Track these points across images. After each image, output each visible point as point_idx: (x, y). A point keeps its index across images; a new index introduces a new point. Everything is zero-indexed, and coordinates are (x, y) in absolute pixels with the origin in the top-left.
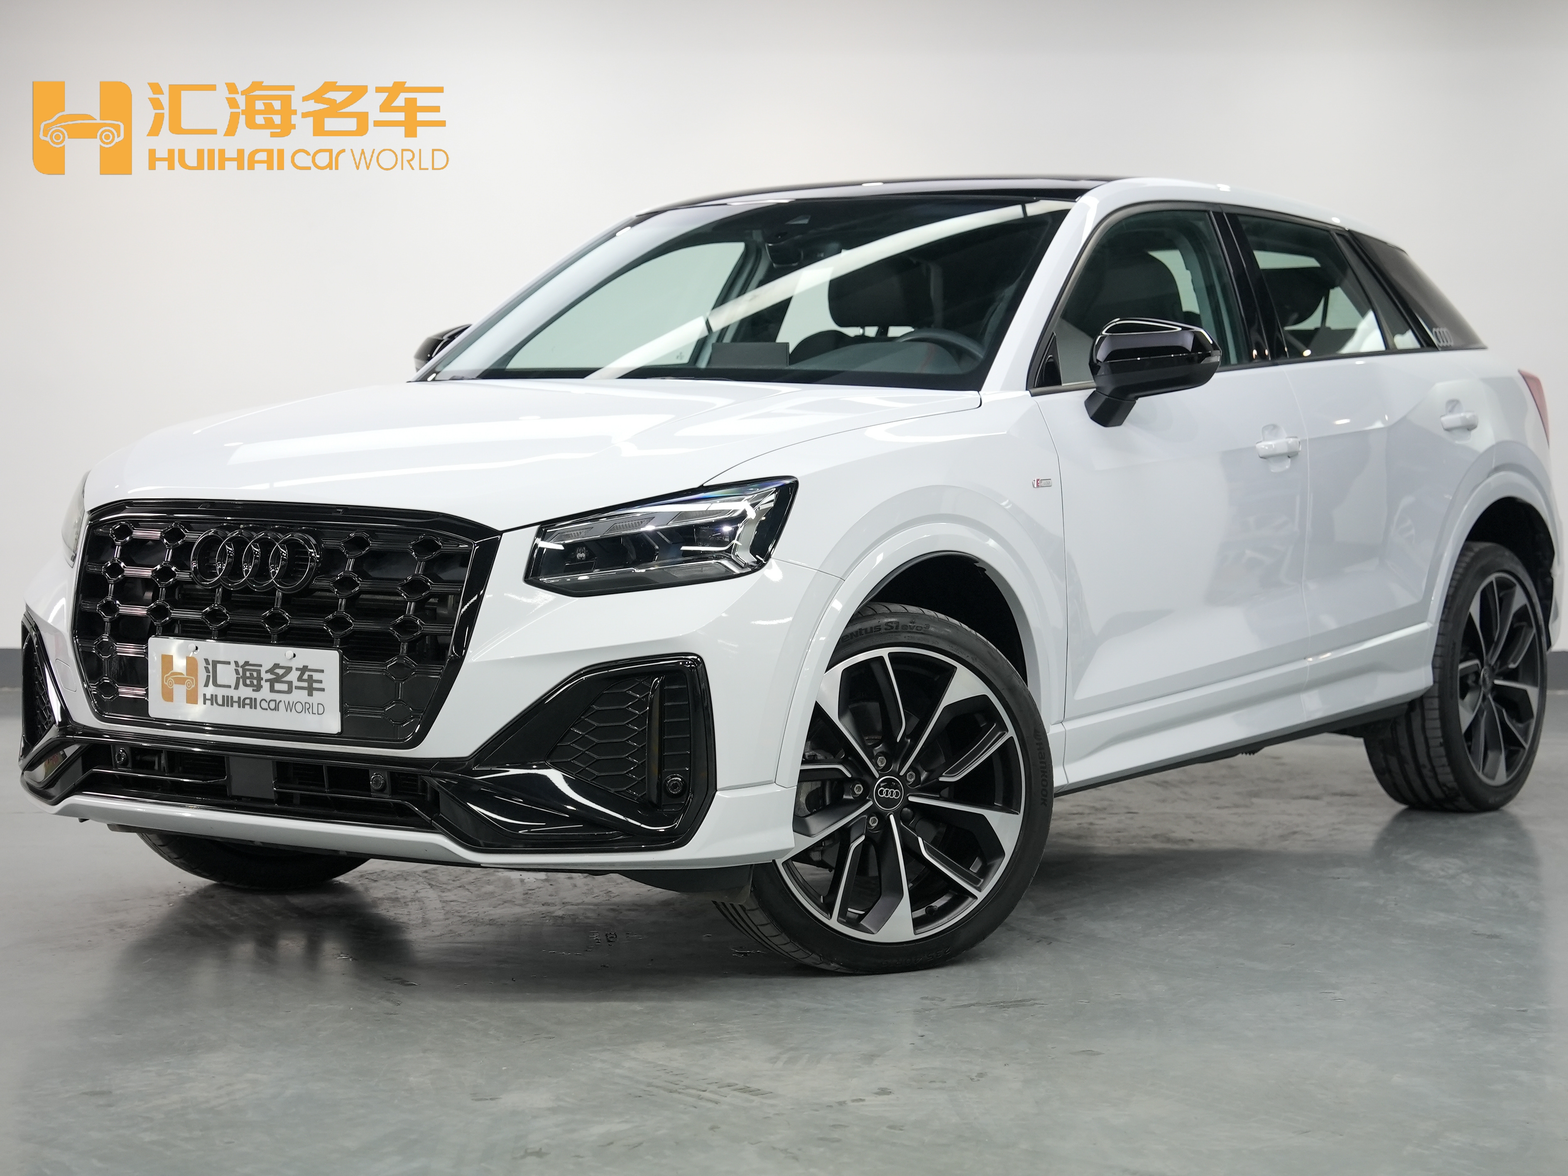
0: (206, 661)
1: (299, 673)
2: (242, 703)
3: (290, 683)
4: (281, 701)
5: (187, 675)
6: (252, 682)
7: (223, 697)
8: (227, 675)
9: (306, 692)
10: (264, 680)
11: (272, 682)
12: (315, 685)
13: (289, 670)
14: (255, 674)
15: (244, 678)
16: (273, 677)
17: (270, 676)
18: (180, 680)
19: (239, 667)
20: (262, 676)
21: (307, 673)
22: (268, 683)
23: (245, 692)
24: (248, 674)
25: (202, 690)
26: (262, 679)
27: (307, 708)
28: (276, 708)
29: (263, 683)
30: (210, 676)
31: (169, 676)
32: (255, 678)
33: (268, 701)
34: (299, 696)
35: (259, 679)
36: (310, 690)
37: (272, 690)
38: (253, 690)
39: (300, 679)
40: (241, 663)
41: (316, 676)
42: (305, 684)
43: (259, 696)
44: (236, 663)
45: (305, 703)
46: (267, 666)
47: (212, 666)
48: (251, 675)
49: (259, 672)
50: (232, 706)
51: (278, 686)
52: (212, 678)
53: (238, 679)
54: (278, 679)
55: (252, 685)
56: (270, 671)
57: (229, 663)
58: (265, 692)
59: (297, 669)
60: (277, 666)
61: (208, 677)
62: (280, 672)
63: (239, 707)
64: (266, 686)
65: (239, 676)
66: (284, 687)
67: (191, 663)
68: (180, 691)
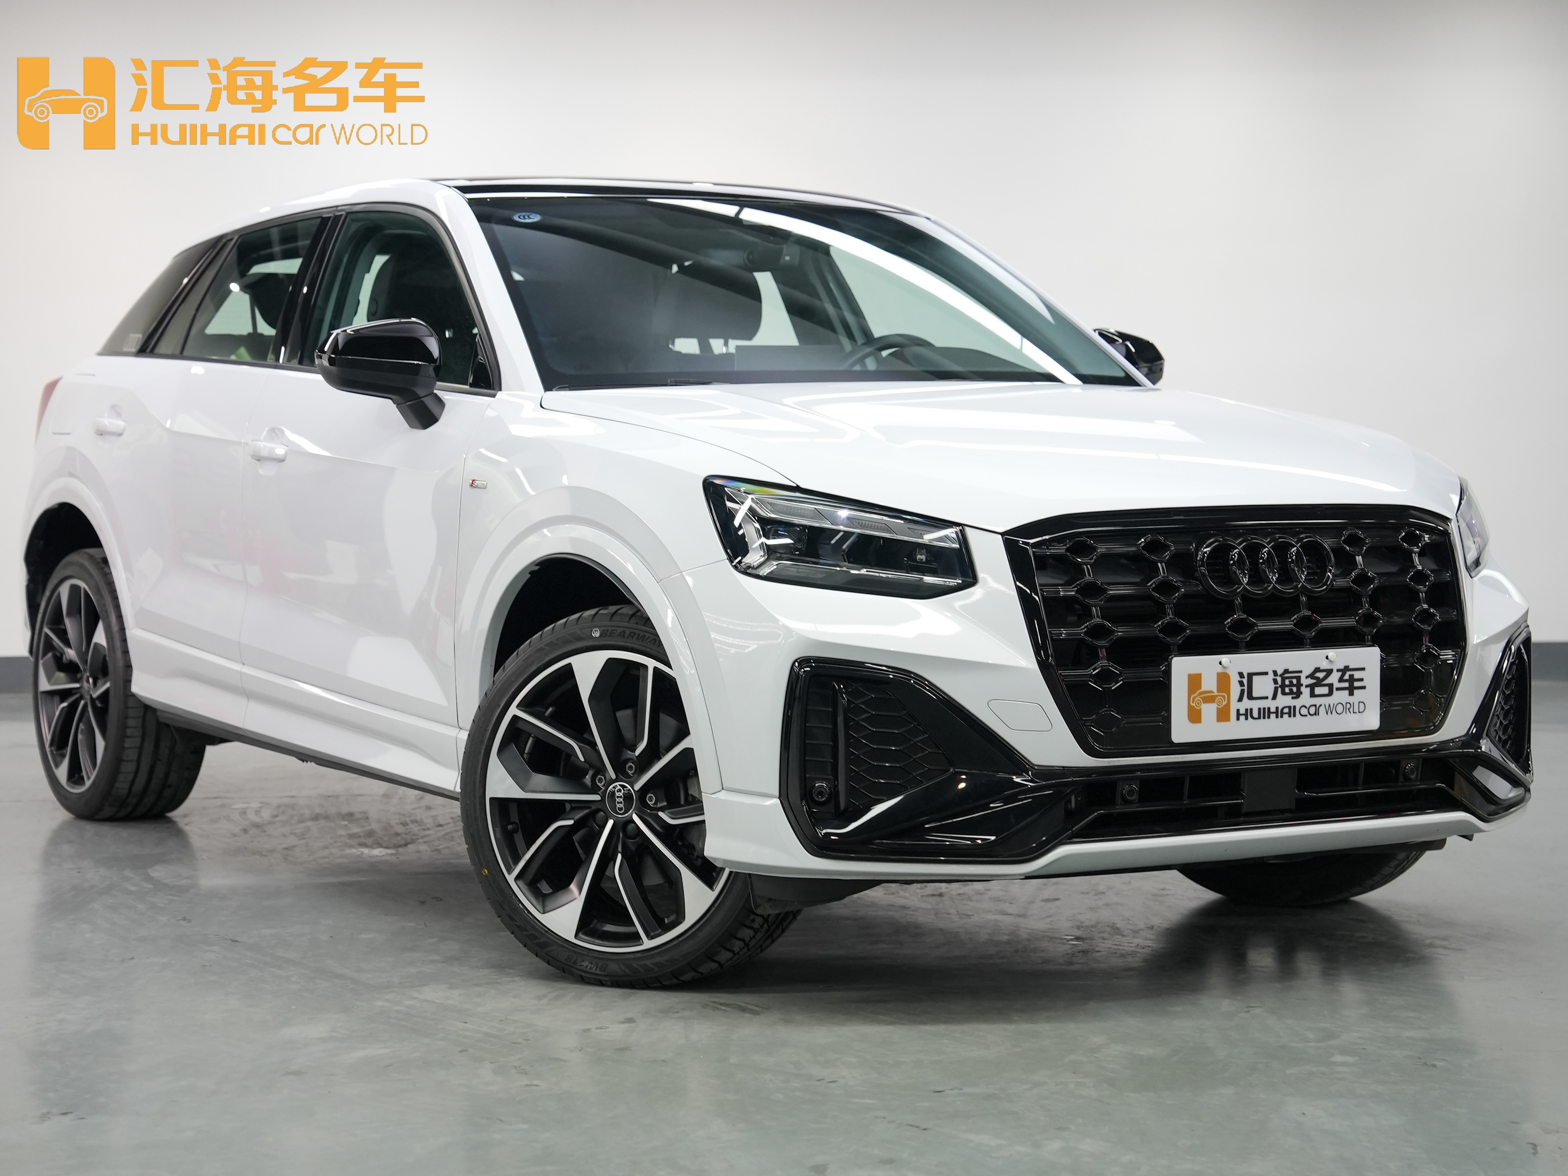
0: (1241, 675)
1: (1340, 674)
2: (1279, 713)
3: (1331, 686)
4: (1321, 705)
5: (1217, 692)
6: (1291, 690)
7: (1259, 709)
8: (1263, 686)
9: (1347, 692)
10: (1304, 686)
11: (1312, 687)
12: (1356, 684)
13: (1329, 672)
14: (1295, 681)
15: (1283, 686)
16: (1314, 681)
17: (1310, 681)
18: (1209, 698)
19: (1277, 676)
20: (1302, 682)
21: (1348, 673)
22: (1309, 689)
23: (1284, 701)
24: (1287, 682)
25: (1234, 705)
26: (1302, 685)
27: (1348, 708)
28: (1316, 713)
29: (1303, 689)
30: (1244, 689)
31: (1196, 696)
32: (1294, 685)
33: (1308, 707)
34: (1341, 697)
35: (1299, 685)
36: (1351, 690)
37: (1313, 695)
38: (1293, 698)
39: (1341, 680)
40: (1280, 672)
41: (1357, 675)
42: (1346, 685)
43: (1298, 703)
44: (1275, 673)
45: (1346, 703)
46: (1308, 671)
47: (1248, 681)
48: (1291, 682)
49: (1298, 678)
50: (1269, 717)
51: (1318, 690)
52: (1248, 692)
53: (1276, 689)
54: (1319, 683)
55: (1291, 692)
56: (1311, 676)
57: (1266, 673)
58: (1305, 698)
59: (1338, 671)
60: (1317, 670)
61: (1242, 692)
62: (1321, 675)
63: (1277, 717)
64: (1306, 691)
65: (1278, 686)
66: (1325, 690)
67: (1223, 680)
68: (1209, 711)
